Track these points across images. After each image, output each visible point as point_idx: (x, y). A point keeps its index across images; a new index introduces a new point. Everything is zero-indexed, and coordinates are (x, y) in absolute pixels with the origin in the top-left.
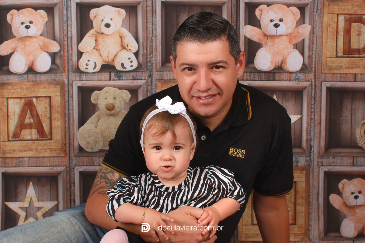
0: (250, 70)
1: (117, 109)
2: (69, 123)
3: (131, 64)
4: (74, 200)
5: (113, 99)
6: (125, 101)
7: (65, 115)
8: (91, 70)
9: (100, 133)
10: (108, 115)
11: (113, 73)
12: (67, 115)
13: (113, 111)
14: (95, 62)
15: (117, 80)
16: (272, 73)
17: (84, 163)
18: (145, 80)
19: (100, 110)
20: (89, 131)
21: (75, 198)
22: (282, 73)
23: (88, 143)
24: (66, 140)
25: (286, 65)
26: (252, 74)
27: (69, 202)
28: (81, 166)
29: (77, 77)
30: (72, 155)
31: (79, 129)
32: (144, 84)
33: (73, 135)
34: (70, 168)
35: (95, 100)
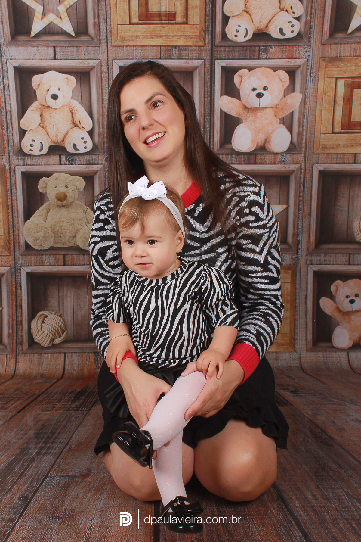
0: (227, 151)
1: (70, 200)
2: (13, 215)
3: (85, 145)
4: (21, 306)
5: (65, 188)
6: (78, 190)
7: (8, 206)
8: (36, 152)
9: (50, 227)
10: (58, 206)
11: (64, 156)
12: (10, 207)
13: (65, 202)
14: (41, 143)
15: (68, 164)
16: (253, 154)
17: (31, 263)
18: (102, 164)
19: (49, 201)
20: (37, 225)
21: (21, 303)
22: (265, 154)
23: (36, 239)
24: (9, 236)
25: (270, 144)
26: (229, 156)
27: (15, 308)
28: (29, 266)
29: (20, 160)
30: (17, 253)
31: (25, 223)
32: (101, 169)
33: (18, 229)
34: (15, 269)
35: (43, 188)
